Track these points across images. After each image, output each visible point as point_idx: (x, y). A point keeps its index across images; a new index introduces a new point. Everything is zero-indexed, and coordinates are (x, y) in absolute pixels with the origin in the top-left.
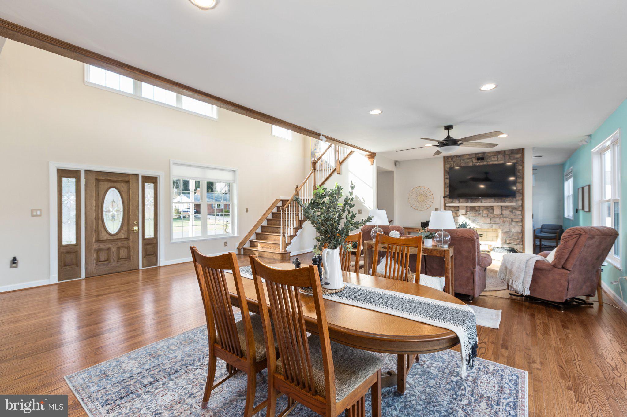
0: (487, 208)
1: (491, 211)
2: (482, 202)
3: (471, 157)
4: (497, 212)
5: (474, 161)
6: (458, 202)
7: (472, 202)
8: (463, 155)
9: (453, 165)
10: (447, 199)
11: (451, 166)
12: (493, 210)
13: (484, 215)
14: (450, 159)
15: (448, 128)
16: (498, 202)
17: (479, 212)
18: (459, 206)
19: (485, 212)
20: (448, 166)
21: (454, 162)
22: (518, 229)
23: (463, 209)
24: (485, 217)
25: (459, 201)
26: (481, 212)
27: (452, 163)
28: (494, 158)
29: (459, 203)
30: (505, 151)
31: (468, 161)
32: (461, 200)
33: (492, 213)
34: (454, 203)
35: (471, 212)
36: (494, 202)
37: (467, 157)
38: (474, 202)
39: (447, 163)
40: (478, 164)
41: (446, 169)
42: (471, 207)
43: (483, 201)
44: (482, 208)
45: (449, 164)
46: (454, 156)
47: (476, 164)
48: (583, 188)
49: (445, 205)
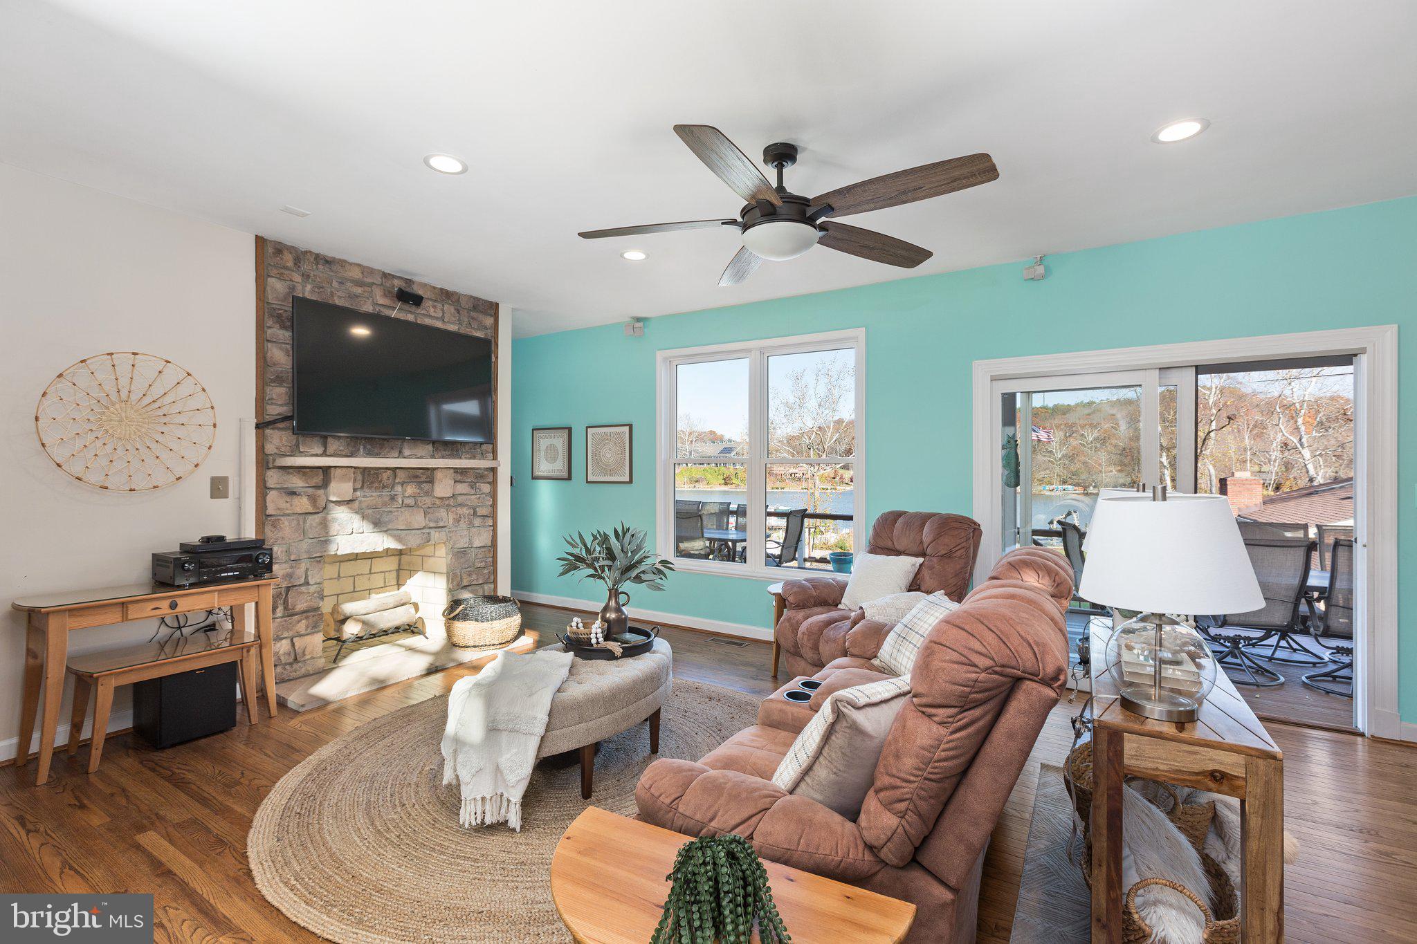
0: (417, 477)
1: (426, 486)
2: (401, 455)
3: (369, 280)
4: (444, 487)
5: (381, 301)
6: (320, 450)
7: (370, 454)
8: (343, 263)
9: (299, 287)
10: (278, 439)
11: (293, 288)
12: (431, 481)
13: (407, 501)
14: (288, 259)
15: (780, 156)
16: (443, 457)
17: (393, 487)
18: (326, 470)
19: (411, 489)
20: (277, 286)
21: (306, 277)
22: (482, 539)
23: (343, 479)
24: (408, 506)
25: (325, 446)
26: (399, 488)
27: (297, 278)
28: (434, 307)
29: (324, 454)
30: (457, 295)
31: (359, 290)
32: (333, 445)
33: (428, 493)
34: (302, 454)
35: (367, 492)
36: (433, 457)
37: (356, 274)
38: (377, 455)
39: (273, 271)
40: (394, 314)
41: (271, 297)
42: (365, 471)
43: (407, 452)
44: (401, 476)
45: (281, 278)
46: (305, 253)
47: (387, 312)
48: (570, 429)
49: (264, 462)
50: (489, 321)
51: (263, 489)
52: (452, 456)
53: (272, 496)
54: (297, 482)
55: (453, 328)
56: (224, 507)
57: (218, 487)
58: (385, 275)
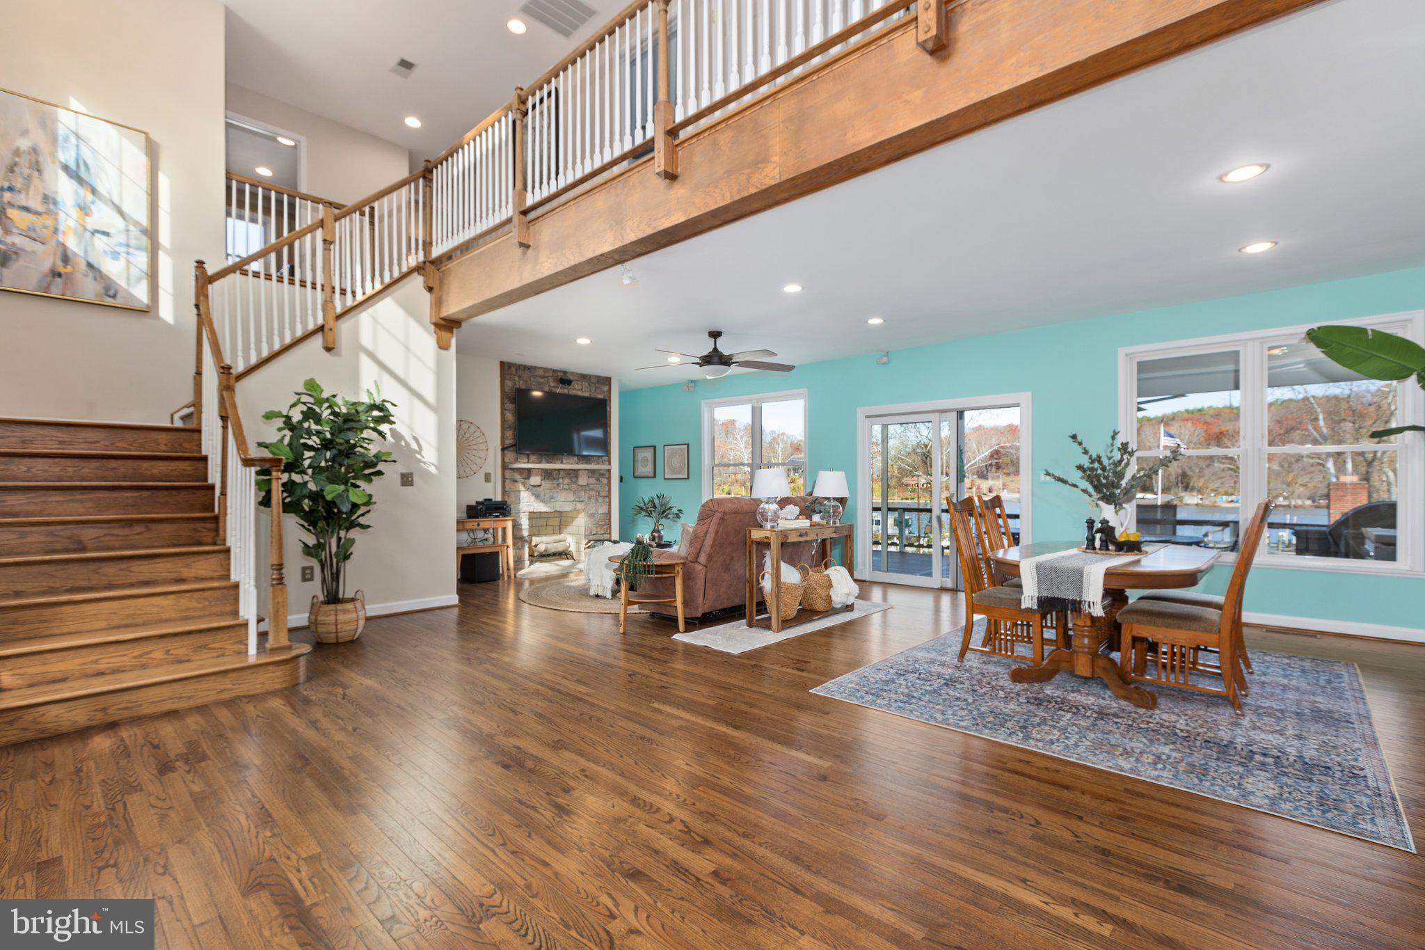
0: (570, 474)
1: (574, 479)
2: (562, 462)
3: (547, 375)
4: (583, 480)
5: (552, 384)
6: (526, 460)
7: (548, 462)
8: (535, 368)
9: (517, 383)
10: (510, 455)
11: (515, 384)
12: (577, 477)
13: (565, 487)
14: (513, 369)
15: (715, 335)
16: (582, 464)
17: (558, 479)
18: (529, 470)
19: (567, 481)
20: (509, 383)
21: (519, 376)
22: (603, 509)
23: (536, 475)
24: (566, 489)
25: (529, 458)
26: (561, 480)
27: (517, 378)
28: (577, 384)
29: (528, 462)
30: (590, 376)
31: (542, 380)
32: (532, 458)
33: (575, 483)
34: (520, 462)
35: (547, 481)
36: (577, 464)
37: (541, 373)
38: (551, 462)
39: (507, 377)
40: (558, 391)
41: (507, 389)
42: (546, 470)
43: (565, 461)
44: (562, 473)
45: (510, 379)
46: (520, 366)
47: (554, 390)
48: (655, 447)
49: (505, 467)
50: (606, 388)
51: (504, 479)
52: (587, 463)
53: (507, 482)
54: (517, 476)
55: (586, 394)
56: (490, 485)
57: (487, 478)
58: (554, 371)
